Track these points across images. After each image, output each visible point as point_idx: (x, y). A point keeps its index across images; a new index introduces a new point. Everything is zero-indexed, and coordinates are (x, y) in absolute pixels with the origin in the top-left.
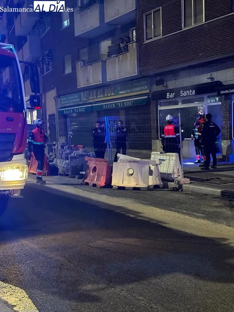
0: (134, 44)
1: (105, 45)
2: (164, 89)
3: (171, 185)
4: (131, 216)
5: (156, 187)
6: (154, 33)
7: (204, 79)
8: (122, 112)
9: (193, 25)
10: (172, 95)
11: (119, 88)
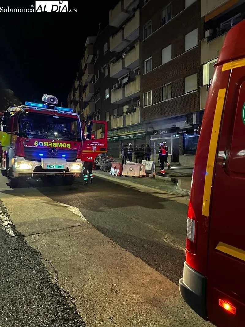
0: (139, 108)
1: (126, 108)
2: (153, 130)
3: (150, 175)
4: (127, 187)
5: (143, 176)
6: (148, 103)
7: (171, 126)
8: (133, 141)
9: (166, 100)
10: (156, 133)
11: (131, 129)
